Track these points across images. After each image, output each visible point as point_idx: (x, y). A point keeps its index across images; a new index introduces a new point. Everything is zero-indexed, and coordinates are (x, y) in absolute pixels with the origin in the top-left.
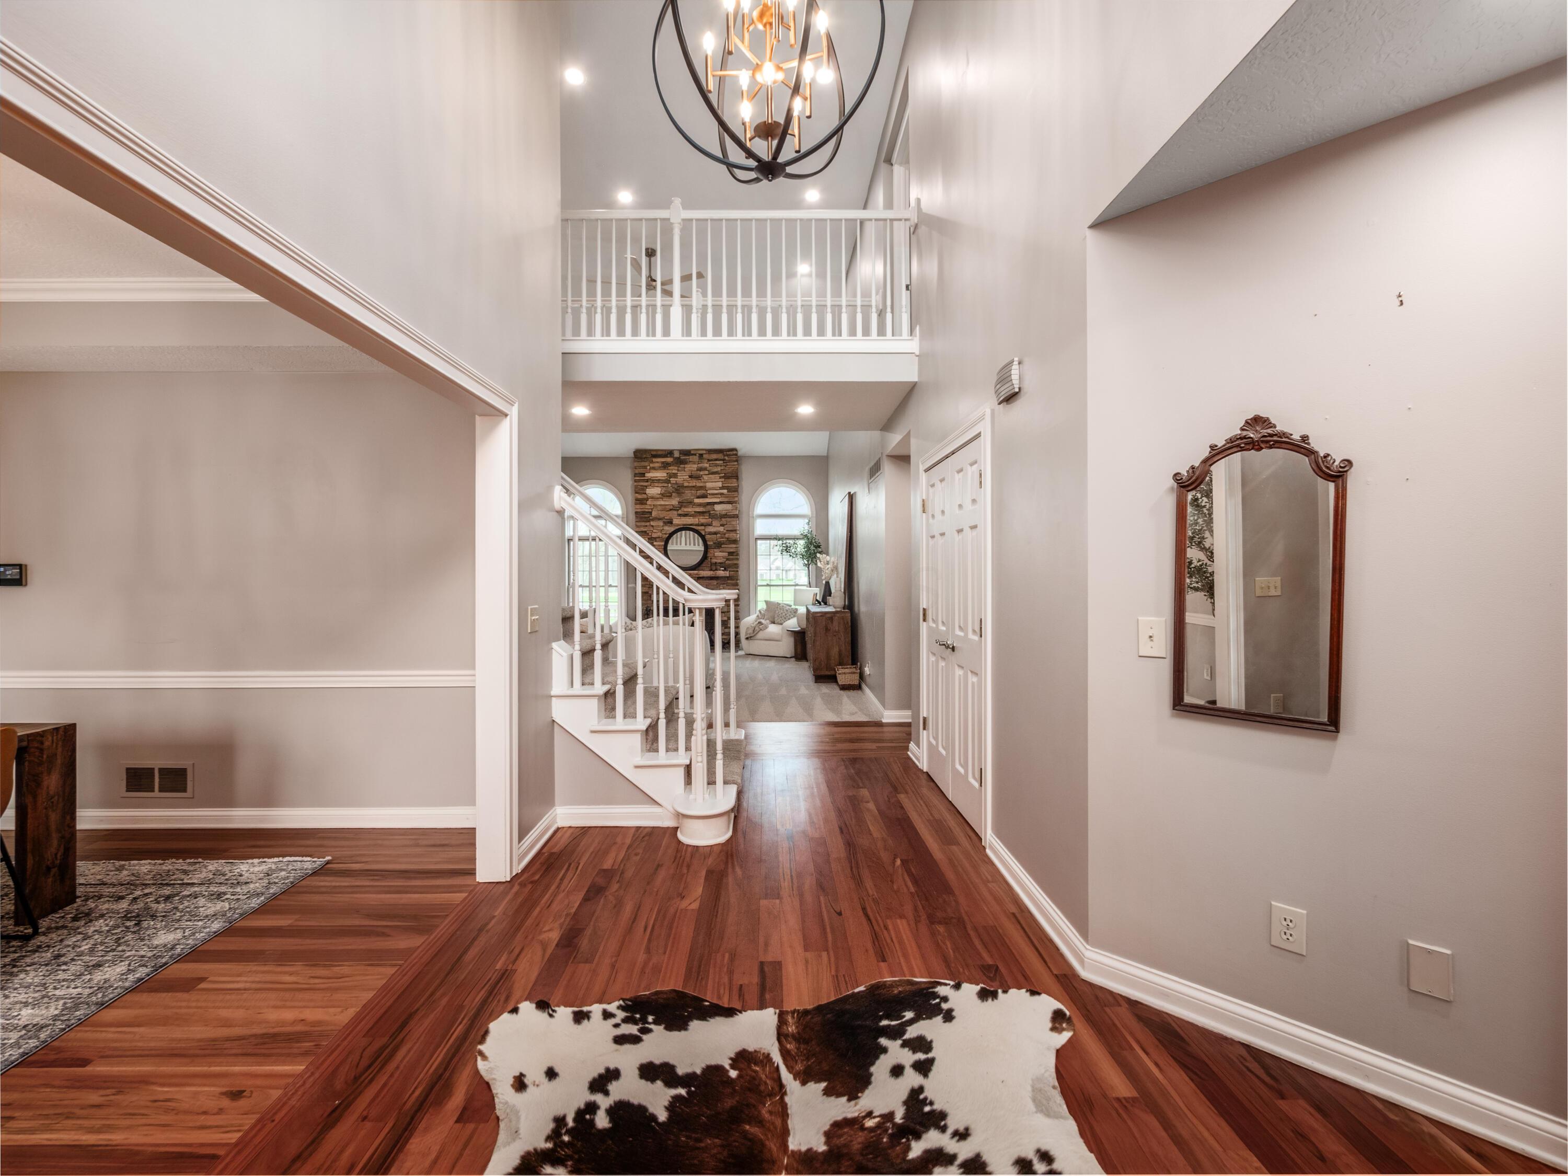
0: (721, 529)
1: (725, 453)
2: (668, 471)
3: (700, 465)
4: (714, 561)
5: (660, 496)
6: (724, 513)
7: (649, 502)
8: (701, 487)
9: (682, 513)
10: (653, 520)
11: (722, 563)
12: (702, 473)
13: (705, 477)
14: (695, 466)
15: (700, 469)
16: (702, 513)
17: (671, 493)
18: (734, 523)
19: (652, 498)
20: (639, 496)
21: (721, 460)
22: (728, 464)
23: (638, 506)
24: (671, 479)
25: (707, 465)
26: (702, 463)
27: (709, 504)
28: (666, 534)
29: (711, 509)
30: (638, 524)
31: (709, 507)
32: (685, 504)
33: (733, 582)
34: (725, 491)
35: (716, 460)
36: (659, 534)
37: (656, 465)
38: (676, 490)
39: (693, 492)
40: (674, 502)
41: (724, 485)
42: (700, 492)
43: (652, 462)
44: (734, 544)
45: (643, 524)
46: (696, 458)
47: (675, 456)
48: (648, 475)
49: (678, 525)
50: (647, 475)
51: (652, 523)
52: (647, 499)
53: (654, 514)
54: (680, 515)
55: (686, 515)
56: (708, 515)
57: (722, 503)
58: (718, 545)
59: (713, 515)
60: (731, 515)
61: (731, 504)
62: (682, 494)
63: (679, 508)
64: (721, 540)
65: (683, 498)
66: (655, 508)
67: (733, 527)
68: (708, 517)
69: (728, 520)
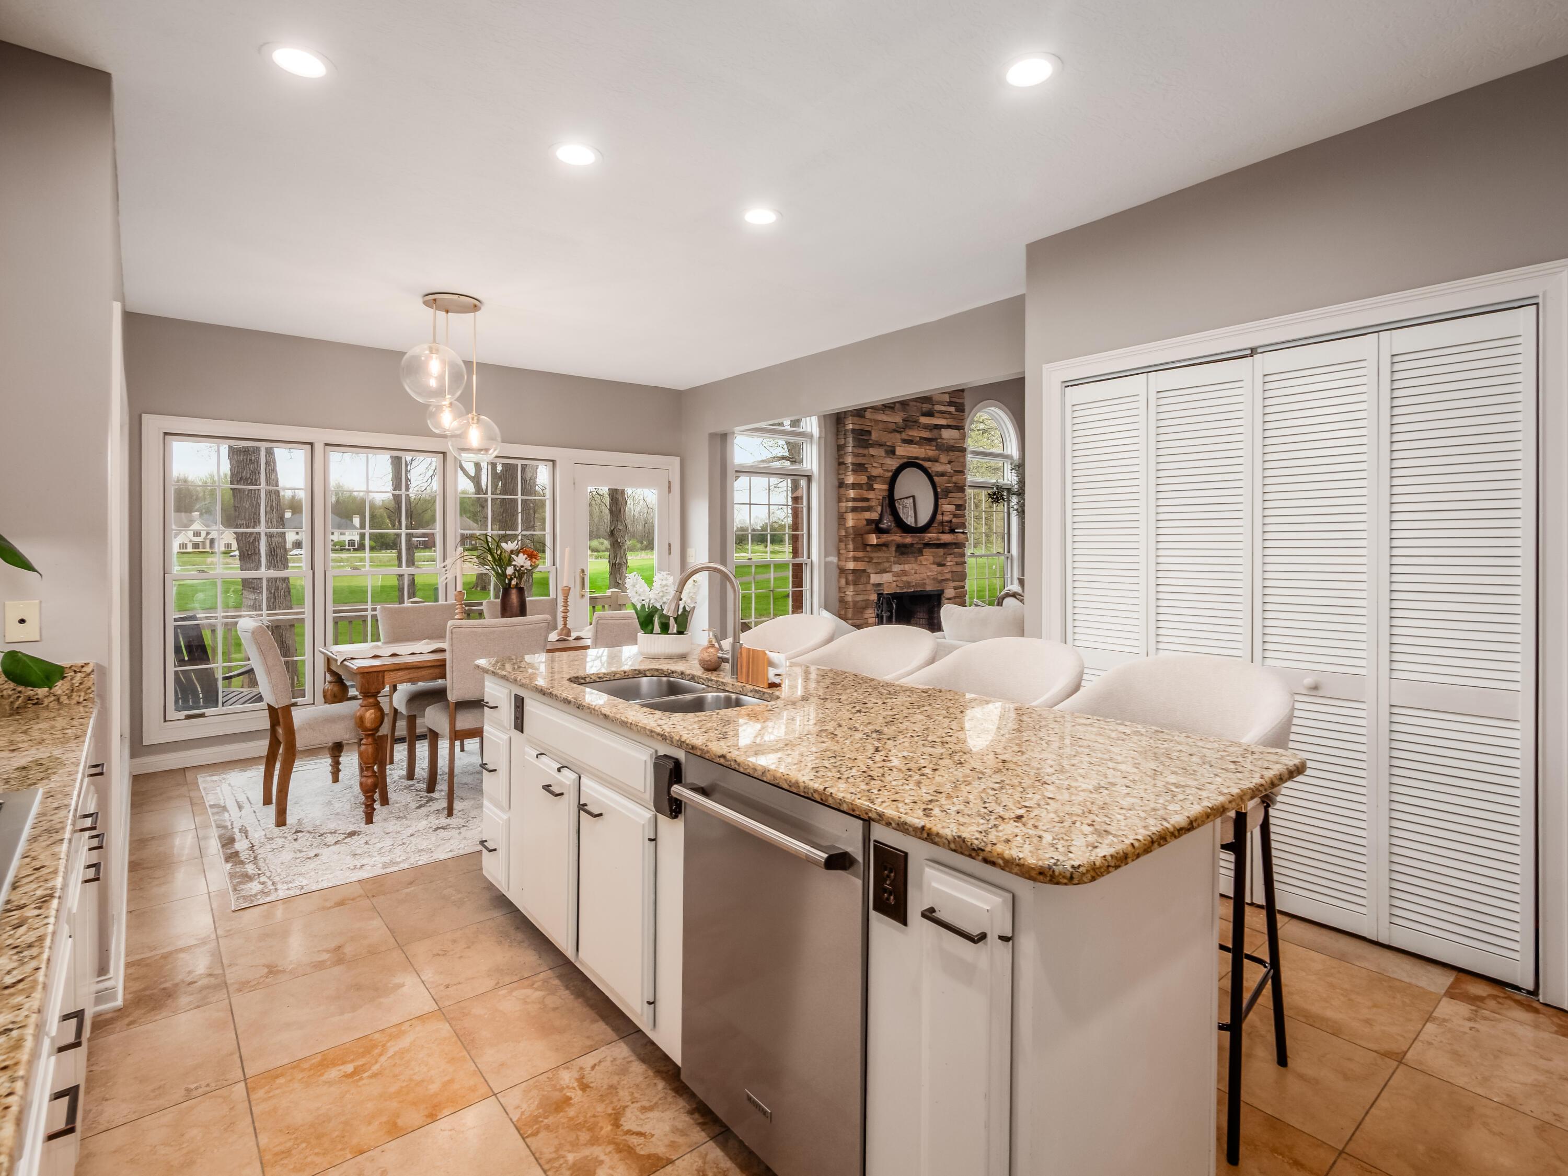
0: (948, 468)
4: (942, 518)
5: (880, 406)
6: (952, 442)
7: (867, 414)
9: (907, 438)
10: (872, 446)
11: (951, 519)
16: (929, 440)
18: (960, 460)
19: (871, 407)
27: (935, 426)
28: (888, 471)
30: (855, 450)
31: (936, 431)
32: (909, 424)
34: (952, 409)
36: (881, 471)
39: (917, 404)
40: (898, 418)
41: (951, 400)
42: (925, 407)
44: (961, 492)
45: (861, 451)
49: (903, 457)
51: (872, 451)
53: (874, 436)
54: (904, 441)
55: (911, 442)
56: (934, 443)
57: (948, 427)
58: (948, 493)
59: (940, 444)
60: (958, 447)
61: (959, 430)
62: (906, 406)
63: (903, 428)
64: (949, 485)
65: (907, 412)
66: (875, 426)
67: (962, 466)
68: (935, 448)
69: (956, 453)
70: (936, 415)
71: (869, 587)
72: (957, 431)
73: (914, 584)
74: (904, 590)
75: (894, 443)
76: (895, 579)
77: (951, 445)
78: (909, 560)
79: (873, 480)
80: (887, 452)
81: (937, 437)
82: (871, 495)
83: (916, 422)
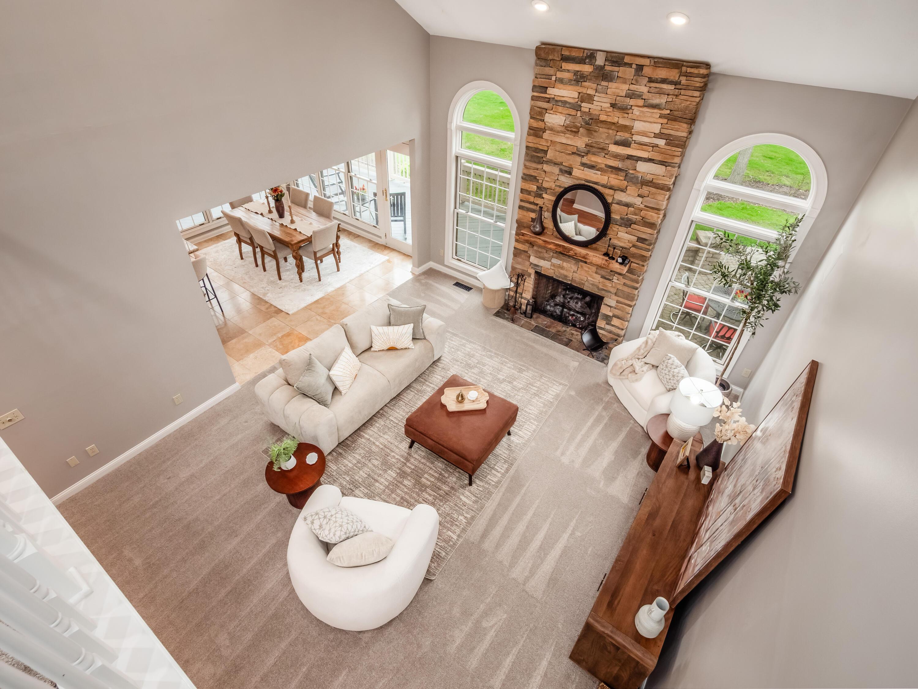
0: (638, 201)
1: (684, 69)
2: (581, 90)
3: (633, 87)
4: (615, 242)
5: (563, 129)
6: (649, 178)
7: (546, 135)
8: (626, 126)
9: (588, 162)
10: (546, 163)
11: (625, 248)
12: (632, 102)
13: (636, 111)
14: (625, 87)
15: (631, 95)
16: (616, 170)
17: (578, 128)
18: (660, 198)
19: (551, 129)
20: (535, 124)
21: (672, 83)
22: (683, 92)
23: (531, 138)
24: (583, 105)
25: (645, 89)
26: (637, 83)
27: (630, 157)
28: (559, 186)
29: (630, 167)
30: (528, 164)
31: (628, 162)
32: (594, 150)
33: (634, 277)
34: (661, 142)
35: (664, 81)
36: (553, 185)
37: (566, 76)
38: (587, 123)
39: (611, 131)
40: (580, 142)
41: (663, 131)
42: (621, 136)
43: (560, 69)
44: (651, 228)
45: (534, 165)
46: (629, 72)
47: (597, 63)
48: (553, 92)
49: (578, 179)
50: (550, 90)
51: (546, 167)
52: (544, 130)
53: (550, 155)
54: (584, 165)
55: (592, 167)
56: (624, 174)
57: (650, 160)
58: (627, 223)
59: (632, 176)
60: (659, 184)
61: (666, 166)
62: (593, 132)
63: (585, 153)
64: (630, 216)
65: (594, 138)
66: (552, 146)
67: (658, 204)
68: (622, 178)
69: (653, 190)
70: (633, 145)
71: (527, 263)
72: (664, 167)
73: (571, 279)
74: (561, 279)
75: (571, 165)
76: (552, 268)
77: (648, 179)
78: (570, 261)
79: (541, 190)
80: (561, 170)
81: (629, 168)
82: (539, 201)
83: (603, 149)
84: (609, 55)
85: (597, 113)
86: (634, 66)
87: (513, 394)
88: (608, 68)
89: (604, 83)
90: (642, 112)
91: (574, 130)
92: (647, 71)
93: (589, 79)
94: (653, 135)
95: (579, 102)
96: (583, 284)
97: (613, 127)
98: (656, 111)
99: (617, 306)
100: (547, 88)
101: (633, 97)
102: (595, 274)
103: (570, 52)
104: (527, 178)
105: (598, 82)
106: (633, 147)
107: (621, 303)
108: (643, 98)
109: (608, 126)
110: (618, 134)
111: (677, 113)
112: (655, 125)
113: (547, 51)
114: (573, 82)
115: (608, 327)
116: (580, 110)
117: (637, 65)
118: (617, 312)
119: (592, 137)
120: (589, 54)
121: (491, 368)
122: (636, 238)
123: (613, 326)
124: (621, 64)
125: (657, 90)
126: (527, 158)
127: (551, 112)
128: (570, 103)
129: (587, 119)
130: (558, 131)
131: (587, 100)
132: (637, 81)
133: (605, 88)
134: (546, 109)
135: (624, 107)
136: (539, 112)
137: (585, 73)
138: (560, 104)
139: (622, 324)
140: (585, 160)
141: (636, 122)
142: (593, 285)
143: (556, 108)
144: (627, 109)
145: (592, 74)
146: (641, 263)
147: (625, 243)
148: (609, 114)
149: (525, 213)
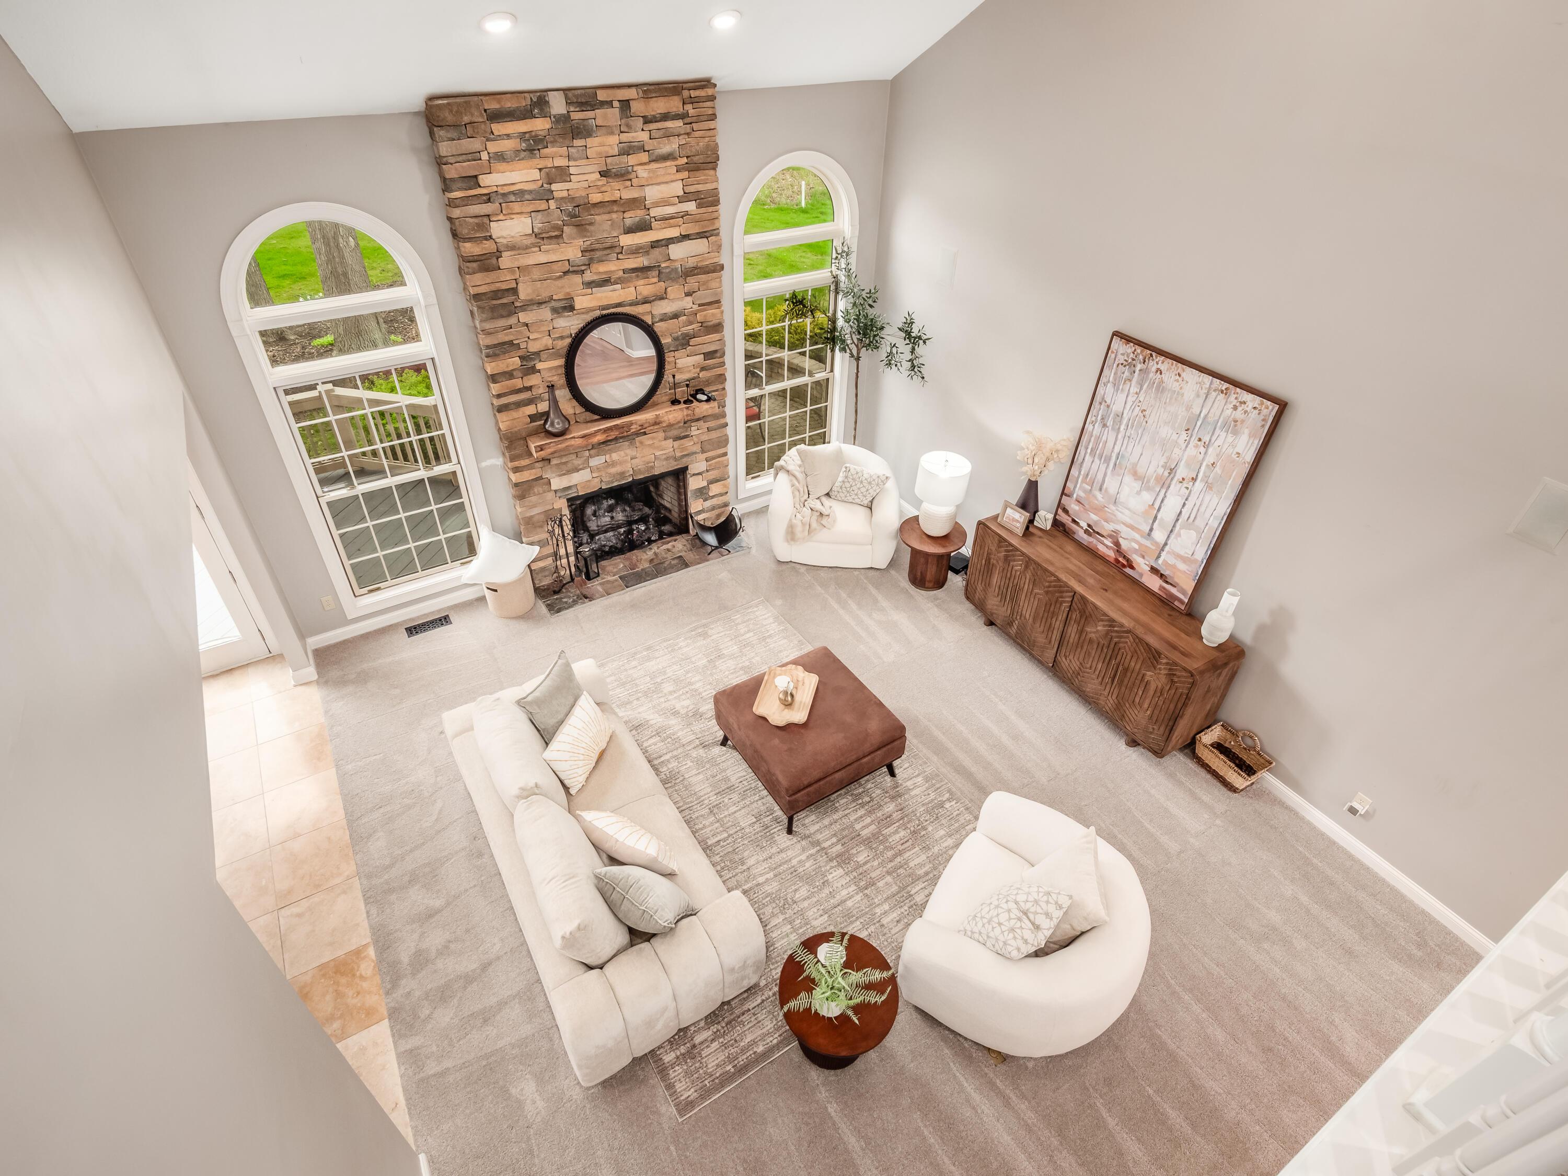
0: (687, 303)
1: (686, 93)
2: (542, 163)
3: (625, 137)
4: (678, 377)
5: (533, 240)
6: (691, 263)
7: (506, 261)
8: (634, 200)
9: (595, 277)
10: (522, 309)
11: (694, 378)
12: (632, 160)
13: (642, 172)
14: (614, 140)
15: (628, 150)
16: (643, 270)
17: (560, 229)
18: (714, 285)
19: (512, 247)
20: (471, 249)
21: (677, 117)
22: (694, 127)
23: (473, 279)
24: (554, 187)
25: (644, 136)
27: (655, 245)
28: (562, 338)
29: (660, 258)
30: (488, 326)
31: (656, 252)
32: (598, 254)
34: (691, 206)
35: (665, 117)
36: (547, 341)
37: (507, 146)
38: (572, 216)
39: (614, 216)
40: (571, 251)
41: (688, 189)
42: (632, 217)
43: (490, 137)
45: (501, 323)
46: (612, 115)
47: (555, 111)
48: (491, 181)
49: (590, 310)
50: (484, 180)
51: (523, 317)
52: (498, 254)
53: (525, 292)
54: (590, 285)
55: (604, 283)
56: (655, 273)
57: (685, 237)
58: (683, 341)
59: (667, 270)
60: (707, 266)
61: (707, 238)
62: (588, 227)
63: (585, 265)
64: (686, 329)
65: (591, 236)
66: (524, 276)
67: (716, 294)
68: (656, 280)
69: (703, 277)
70: (655, 225)
71: (550, 495)
72: (705, 240)
73: (632, 473)
74: (616, 484)
75: (568, 294)
76: (594, 475)
77: (692, 266)
78: (621, 446)
79: (532, 359)
80: (555, 311)
81: (659, 261)
82: (533, 380)
83: (613, 248)
84: (570, 94)
85: (584, 194)
86: (616, 104)
87: (747, 663)
88: (576, 116)
89: (578, 142)
90: (650, 171)
91: (554, 234)
92: (636, 107)
93: (551, 142)
94: (677, 200)
95: (545, 185)
96: (652, 467)
97: (615, 208)
98: (668, 163)
99: (710, 465)
100: (476, 177)
101: (631, 152)
102: (664, 443)
103: (499, 102)
104: (497, 352)
105: (567, 142)
106: (657, 226)
107: (713, 458)
108: (646, 149)
109: (608, 209)
110: (626, 215)
111: (697, 157)
112: (674, 184)
113: (455, 109)
114: (523, 154)
115: (708, 504)
116: (553, 198)
117: (619, 101)
118: (712, 475)
119: (589, 234)
120: (535, 99)
121: (675, 667)
122: (702, 356)
123: (713, 497)
124: (595, 105)
125: (661, 132)
126: (484, 316)
127: (501, 217)
128: (530, 192)
129: (570, 209)
130: (527, 246)
131: (558, 177)
132: (628, 126)
133: (583, 150)
134: (488, 216)
135: (623, 172)
136: (478, 225)
137: (540, 133)
138: (512, 198)
139: (725, 486)
140: (589, 276)
141: (647, 189)
142: (667, 459)
143: (508, 207)
144: (628, 173)
145: (553, 132)
146: (720, 387)
147: (690, 371)
148: (603, 189)
149: (514, 414)
